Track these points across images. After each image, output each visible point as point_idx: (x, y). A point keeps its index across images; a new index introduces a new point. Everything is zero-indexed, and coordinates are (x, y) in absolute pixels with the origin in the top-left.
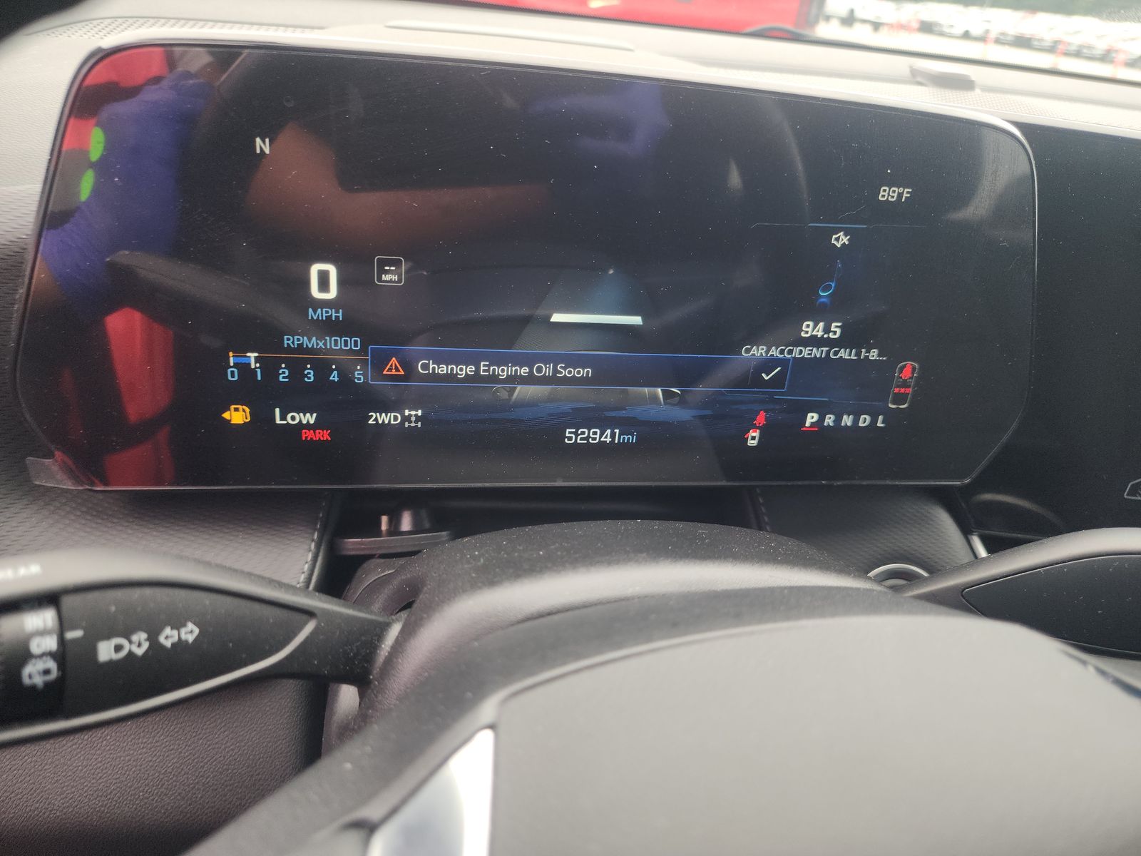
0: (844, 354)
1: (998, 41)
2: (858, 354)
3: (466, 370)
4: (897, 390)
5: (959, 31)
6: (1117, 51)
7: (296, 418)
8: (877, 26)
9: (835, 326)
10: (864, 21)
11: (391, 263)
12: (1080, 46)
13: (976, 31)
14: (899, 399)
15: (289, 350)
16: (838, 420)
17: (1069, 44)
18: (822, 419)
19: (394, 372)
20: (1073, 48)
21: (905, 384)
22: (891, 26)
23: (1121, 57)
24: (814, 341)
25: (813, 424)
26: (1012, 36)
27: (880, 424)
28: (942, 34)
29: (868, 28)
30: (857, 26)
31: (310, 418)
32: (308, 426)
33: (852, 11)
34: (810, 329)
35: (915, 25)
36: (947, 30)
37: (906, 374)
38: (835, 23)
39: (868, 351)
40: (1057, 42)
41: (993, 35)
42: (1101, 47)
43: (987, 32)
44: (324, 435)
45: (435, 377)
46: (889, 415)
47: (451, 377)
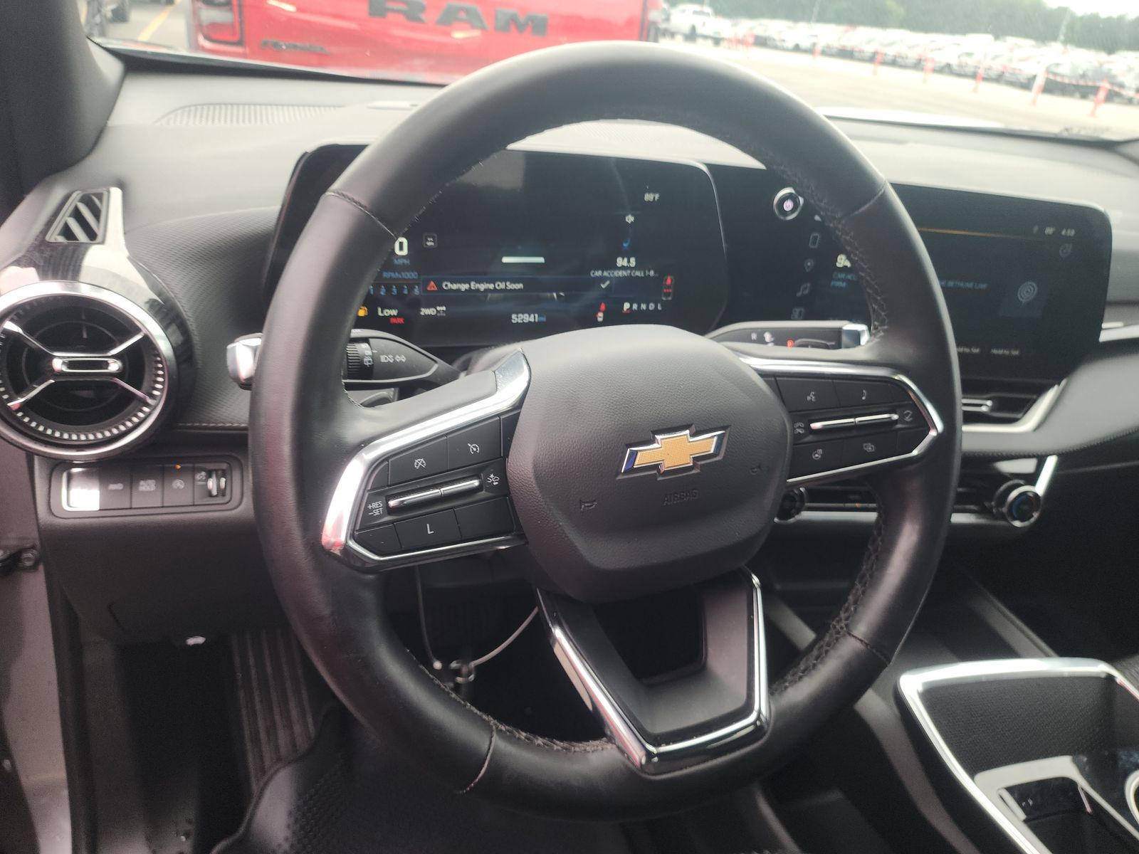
0: (638, 273)
1: (824, 53)
2: (645, 273)
3: (464, 287)
4: (665, 291)
5: (790, 45)
6: (926, 60)
7: (388, 312)
8: (717, 41)
9: (633, 260)
10: (705, 37)
11: (430, 237)
12: (895, 56)
13: (805, 44)
14: (667, 295)
15: (386, 279)
16: (639, 306)
17: (885, 55)
18: (631, 306)
19: (433, 289)
20: (889, 58)
21: (669, 287)
22: (730, 41)
23: (929, 65)
24: (623, 268)
25: (628, 310)
26: (837, 48)
27: (659, 308)
28: (776, 47)
29: (710, 42)
30: (700, 41)
31: (394, 312)
32: (394, 316)
33: (693, 28)
34: (621, 262)
35: (751, 40)
36: (779, 44)
37: (669, 282)
38: (679, 38)
39: (649, 271)
40: (875, 54)
41: (819, 48)
42: (912, 55)
43: (814, 45)
44: (401, 321)
45: (451, 290)
46: (663, 304)
47: (459, 290)
